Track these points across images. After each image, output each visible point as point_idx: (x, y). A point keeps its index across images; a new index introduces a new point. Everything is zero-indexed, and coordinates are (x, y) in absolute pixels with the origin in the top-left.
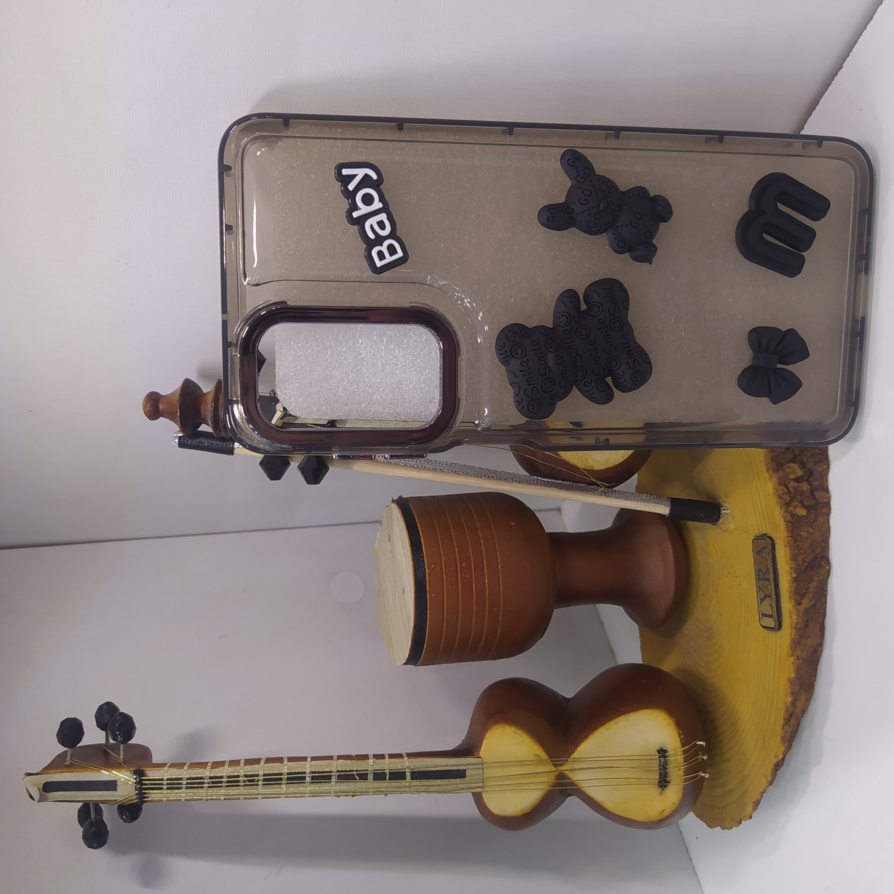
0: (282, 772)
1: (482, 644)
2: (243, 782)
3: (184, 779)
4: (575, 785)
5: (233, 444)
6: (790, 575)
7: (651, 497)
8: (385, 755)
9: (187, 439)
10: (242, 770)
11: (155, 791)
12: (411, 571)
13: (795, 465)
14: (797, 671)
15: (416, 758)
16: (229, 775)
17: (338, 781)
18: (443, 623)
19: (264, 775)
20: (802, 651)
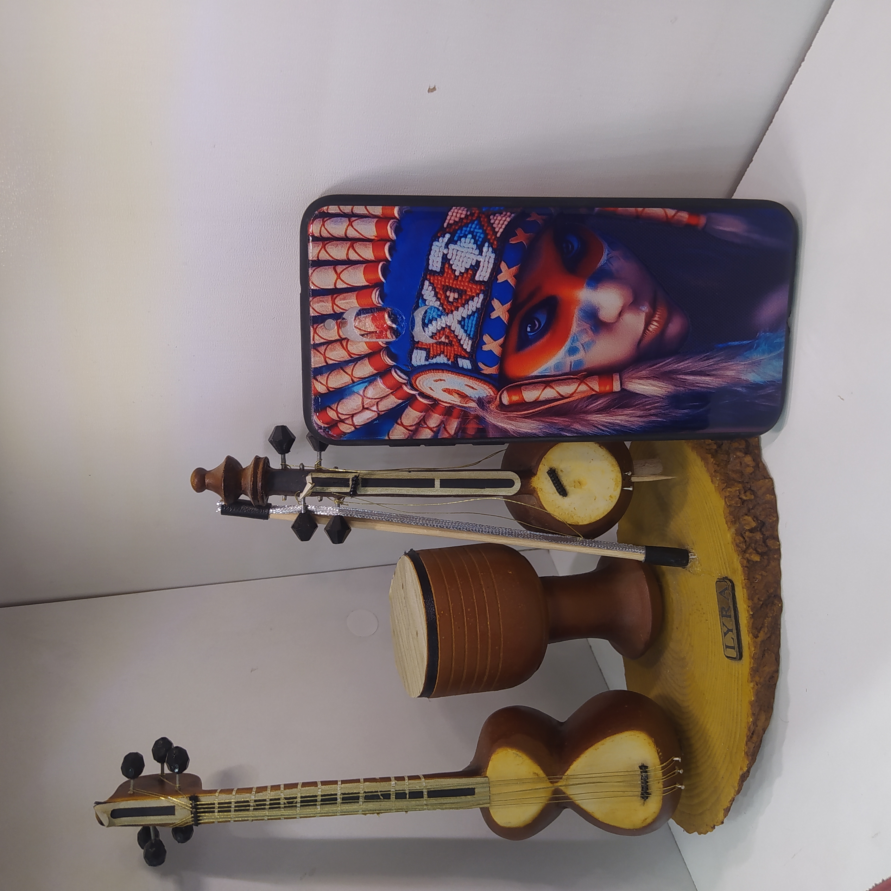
0: (317, 795)
1: (486, 677)
2: (283, 803)
3: (232, 803)
4: (570, 799)
5: (268, 511)
6: (748, 612)
7: (628, 546)
8: (405, 777)
9: (228, 508)
10: (283, 794)
11: (209, 814)
12: (423, 617)
13: (750, 518)
14: (756, 695)
15: (432, 779)
16: (271, 798)
17: (366, 801)
18: (452, 661)
19: (302, 797)
20: (760, 677)
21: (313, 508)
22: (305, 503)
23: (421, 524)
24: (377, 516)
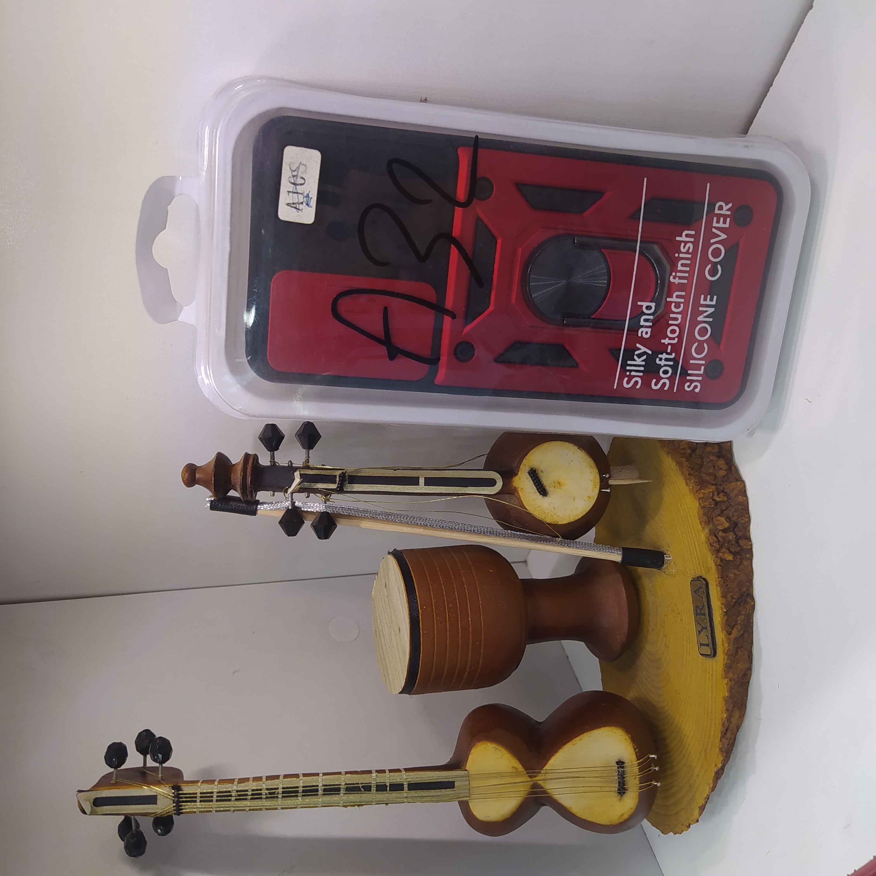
0: (298, 786)
1: (466, 674)
2: (265, 794)
3: (214, 793)
4: (547, 793)
5: (256, 507)
6: (721, 610)
7: (605, 547)
8: (386, 770)
9: (217, 503)
10: (264, 785)
11: (190, 803)
12: (406, 612)
13: (723, 518)
14: (730, 691)
15: (412, 772)
16: (254, 788)
17: (347, 792)
18: (434, 656)
19: (283, 788)
20: (734, 674)
21: (300, 504)
22: (292, 499)
23: (405, 522)
24: (362, 513)
